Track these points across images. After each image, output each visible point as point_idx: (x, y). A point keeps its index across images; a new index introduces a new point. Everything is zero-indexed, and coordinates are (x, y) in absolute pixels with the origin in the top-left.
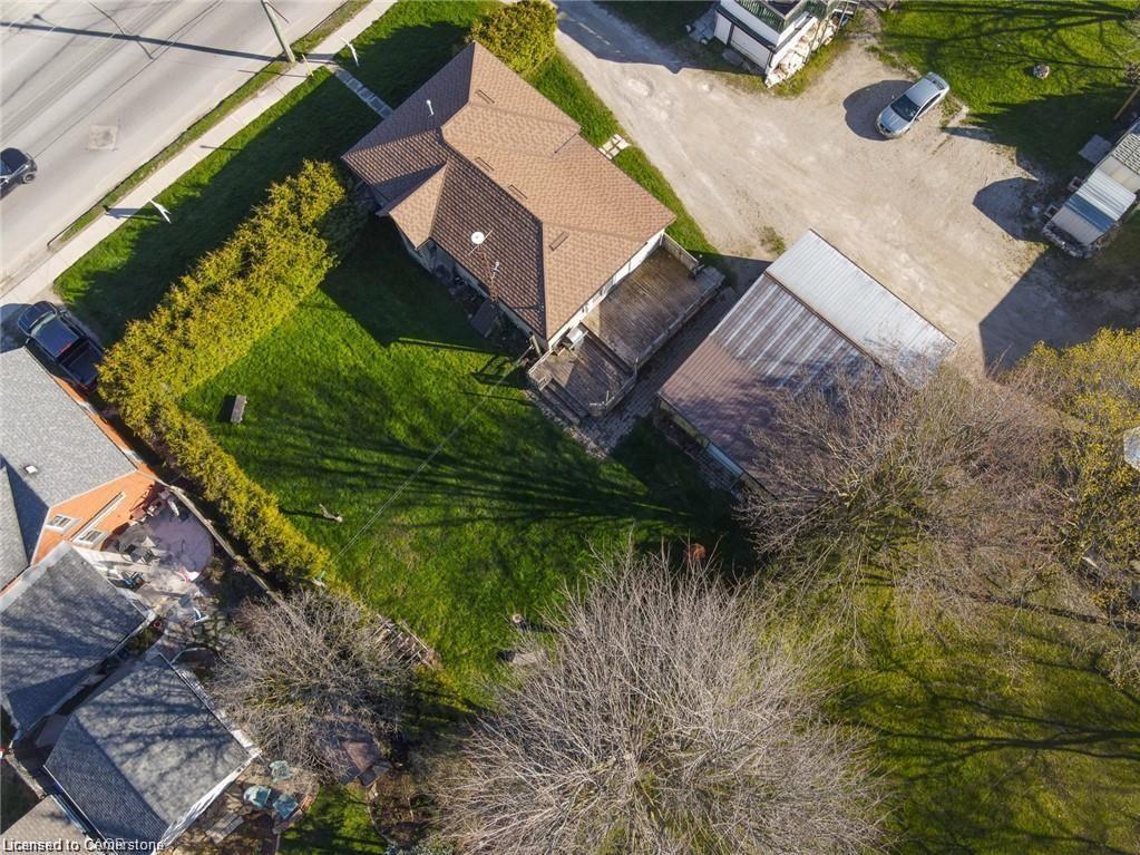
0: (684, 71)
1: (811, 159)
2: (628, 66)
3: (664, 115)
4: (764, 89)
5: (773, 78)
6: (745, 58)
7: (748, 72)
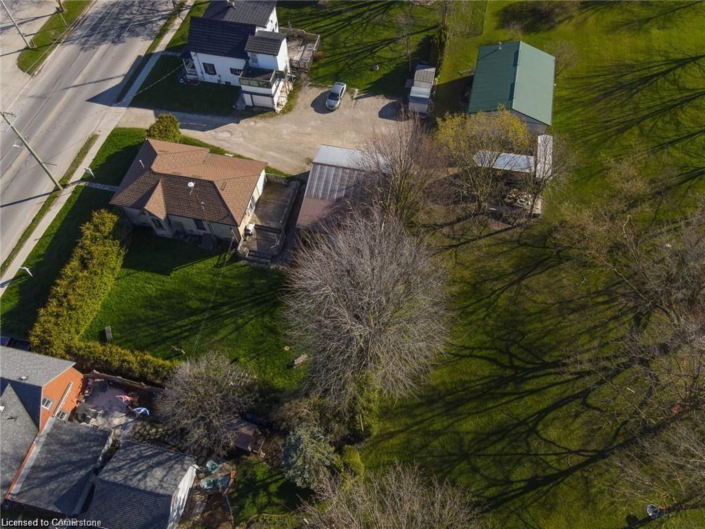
0: (241, 122)
1: (309, 129)
2: (216, 129)
3: (242, 139)
4: (277, 114)
5: (278, 109)
6: (263, 107)
7: (266, 112)
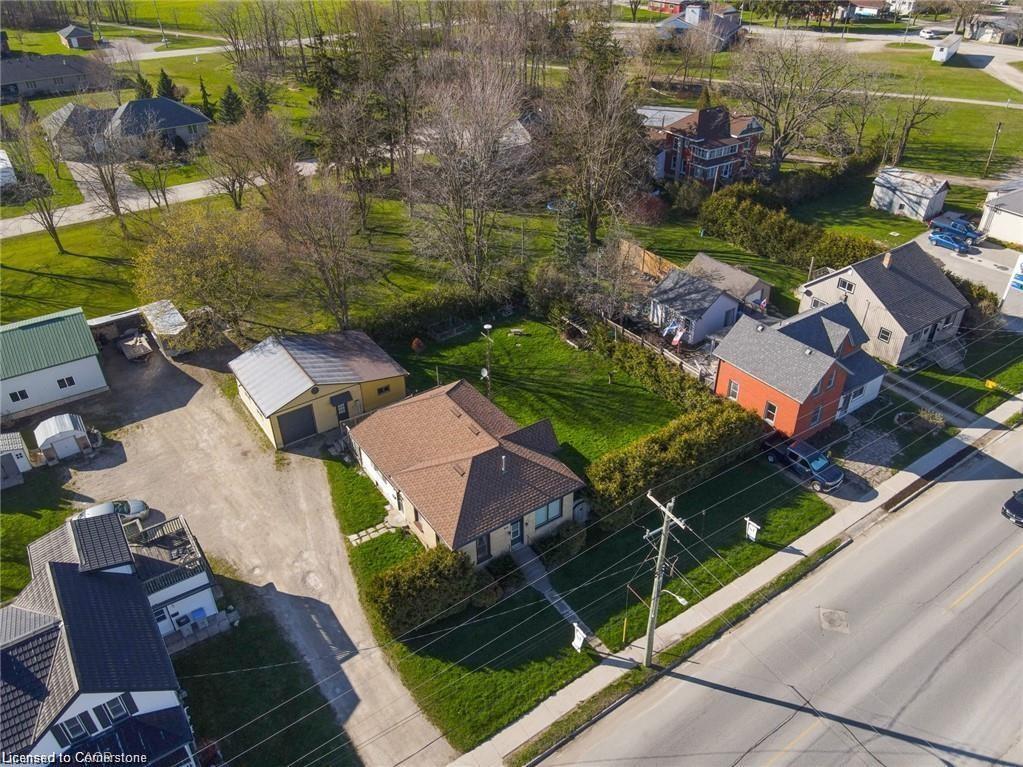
0: (264, 584)
2: (316, 597)
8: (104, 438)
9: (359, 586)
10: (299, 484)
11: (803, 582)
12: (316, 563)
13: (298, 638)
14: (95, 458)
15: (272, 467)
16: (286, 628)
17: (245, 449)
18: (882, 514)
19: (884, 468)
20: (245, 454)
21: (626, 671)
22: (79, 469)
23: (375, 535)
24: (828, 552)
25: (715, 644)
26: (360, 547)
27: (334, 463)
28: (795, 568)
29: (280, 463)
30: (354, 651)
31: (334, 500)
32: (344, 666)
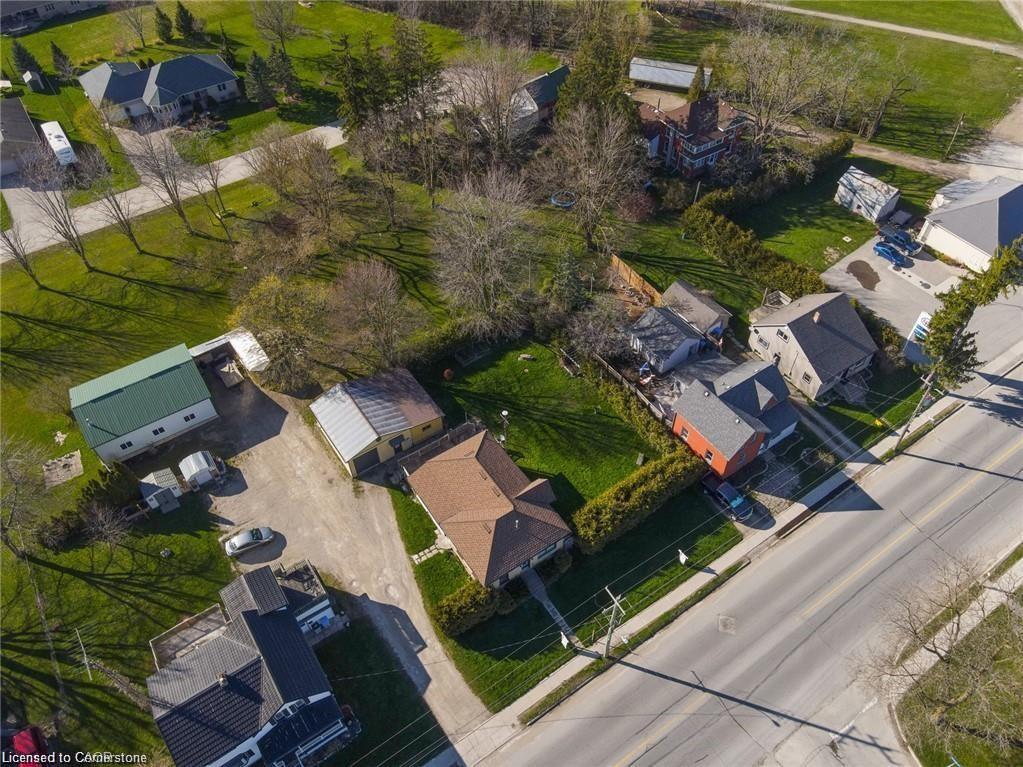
1: (317, 529)
3: (385, 571)
8: (227, 466)
9: (423, 596)
10: (373, 509)
11: (712, 595)
12: (393, 578)
13: (388, 635)
14: (225, 484)
15: (352, 495)
16: (380, 628)
17: (331, 477)
18: (775, 539)
19: (784, 500)
20: (330, 481)
21: (593, 660)
22: (216, 495)
23: (430, 555)
24: (732, 572)
25: (650, 641)
26: (422, 565)
27: (396, 492)
28: (708, 585)
29: (357, 491)
30: (425, 646)
31: (399, 525)
32: (419, 655)
